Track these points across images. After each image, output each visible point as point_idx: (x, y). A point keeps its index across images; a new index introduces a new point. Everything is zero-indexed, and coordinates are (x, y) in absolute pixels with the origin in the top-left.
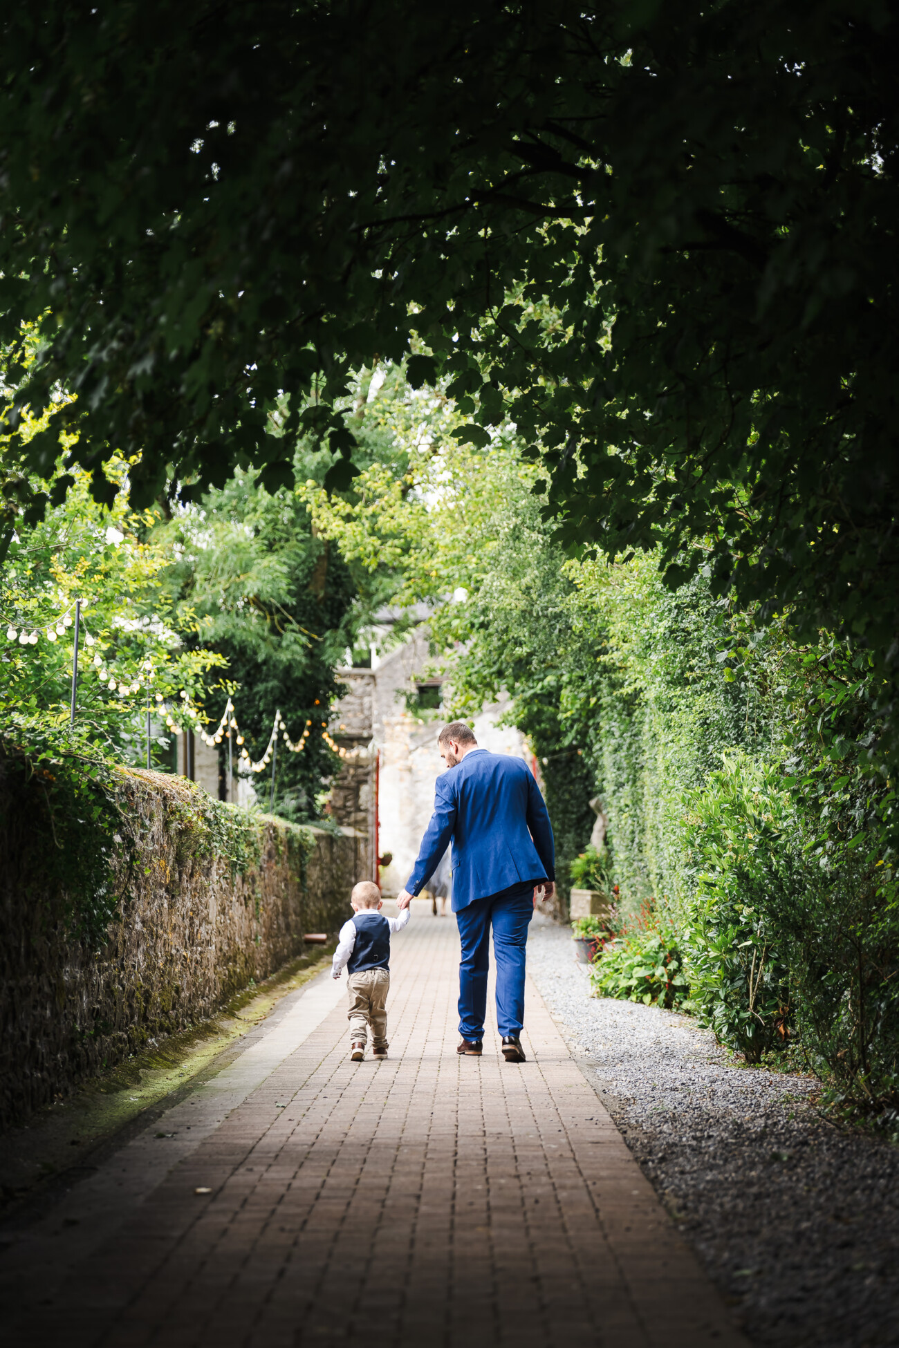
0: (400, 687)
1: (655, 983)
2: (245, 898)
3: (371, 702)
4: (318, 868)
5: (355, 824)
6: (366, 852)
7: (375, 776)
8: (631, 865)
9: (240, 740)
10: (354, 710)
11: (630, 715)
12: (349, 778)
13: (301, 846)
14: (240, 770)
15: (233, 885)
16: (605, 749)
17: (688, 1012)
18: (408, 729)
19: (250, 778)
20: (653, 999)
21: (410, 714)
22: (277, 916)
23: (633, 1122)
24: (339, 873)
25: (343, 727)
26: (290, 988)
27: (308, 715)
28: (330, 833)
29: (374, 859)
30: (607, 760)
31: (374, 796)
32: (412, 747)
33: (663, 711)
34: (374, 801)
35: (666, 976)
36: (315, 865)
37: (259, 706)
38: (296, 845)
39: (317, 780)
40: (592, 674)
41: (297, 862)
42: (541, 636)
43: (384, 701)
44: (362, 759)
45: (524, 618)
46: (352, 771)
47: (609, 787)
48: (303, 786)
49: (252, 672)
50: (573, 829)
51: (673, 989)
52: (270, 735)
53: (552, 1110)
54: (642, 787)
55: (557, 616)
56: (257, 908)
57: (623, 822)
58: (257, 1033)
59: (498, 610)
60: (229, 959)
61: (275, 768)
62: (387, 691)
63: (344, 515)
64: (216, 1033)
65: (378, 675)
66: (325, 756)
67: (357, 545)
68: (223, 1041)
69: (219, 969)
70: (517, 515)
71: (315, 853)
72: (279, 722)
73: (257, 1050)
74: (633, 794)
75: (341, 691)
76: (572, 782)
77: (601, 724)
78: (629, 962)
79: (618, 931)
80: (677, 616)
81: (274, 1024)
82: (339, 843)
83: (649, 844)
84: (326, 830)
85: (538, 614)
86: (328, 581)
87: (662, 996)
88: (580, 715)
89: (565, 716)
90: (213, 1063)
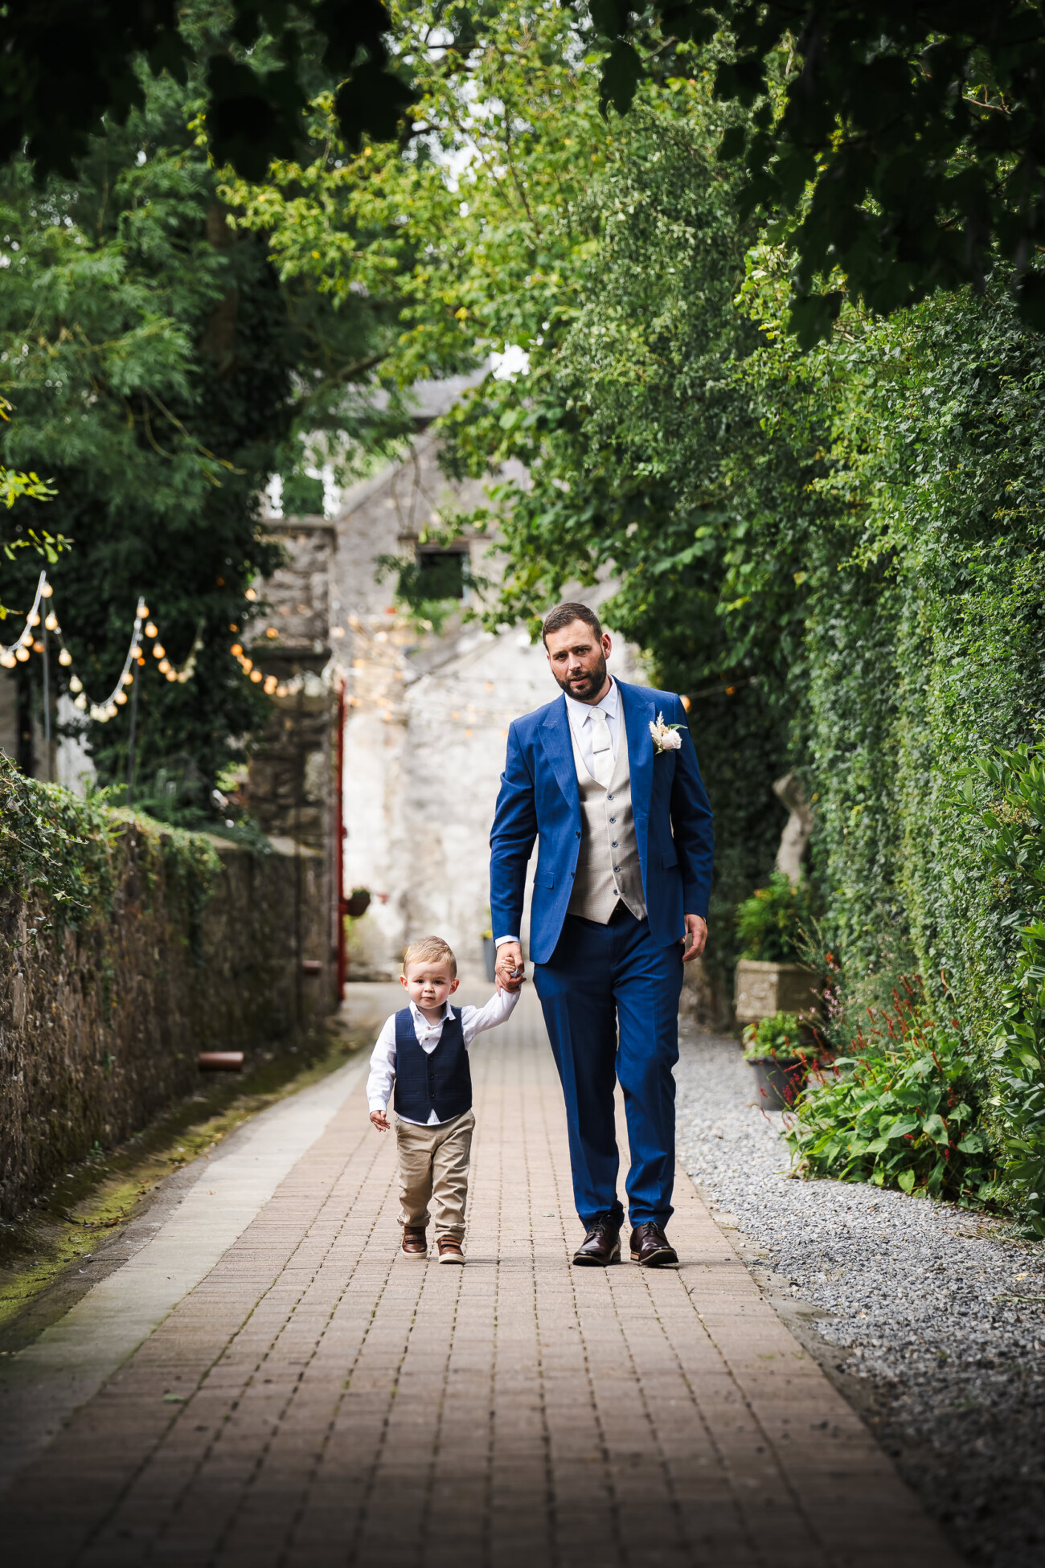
0: (384, 552)
1: (923, 1148)
2: (82, 978)
3: (326, 584)
4: (224, 919)
5: (297, 832)
6: (319, 887)
7: (334, 734)
8: (869, 909)
9: (65, 658)
10: (293, 600)
11: (870, 601)
12: (284, 738)
13: (191, 874)
14: (62, 720)
15: (60, 951)
16: (814, 673)
17: (992, 1206)
18: (399, 639)
19: (83, 737)
20: (919, 1181)
21: (406, 608)
22: (145, 1014)
23: (911, 1431)
24: (267, 930)
25: (272, 633)
26: (173, 1161)
27: (201, 608)
28: (247, 847)
29: (335, 902)
30: (819, 698)
31: (334, 774)
32: (409, 675)
33: (942, 593)
34: (335, 785)
35: (945, 1134)
36: (218, 912)
37: (100, 588)
38: (182, 871)
39: (221, 740)
40: (792, 518)
41: (185, 906)
42: (691, 440)
43: (351, 582)
44: (310, 699)
45: (656, 403)
46: (288, 724)
47: (823, 754)
48: (192, 753)
49: (86, 519)
50: (739, 840)
51: (958, 1160)
52: (126, 650)
53: (739, 1406)
54: (894, 750)
55: (722, 399)
56: (107, 999)
57: (852, 823)
58: (114, 1251)
59: (600, 386)
60: (51, 1102)
61: (134, 717)
62: (356, 563)
63: (284, 183)
64: (29, 1252)
65: (340, 528)
66: (236, 692)
67: (305, 248)
68: (47, 1269)
69: (32, 1122)
70: (642, 184)
71: (219, 886)
72: (144, 622)
73: (116, 1288)
74: (873, 766)
75: (269, 561)
76: (737, 744)
77: (808, 624)
78: (868, 1106)
79: (844, 1043)
80: (979, 392)
81: (148, 1232)
82: (267, 869)
83: (909, 865)
84: (239, 841)
85: (684, 393)
86: (240, 333)
87: (937, 1174)
88: (763, 606)
89: (730, 607)
90: (26, 1311)
